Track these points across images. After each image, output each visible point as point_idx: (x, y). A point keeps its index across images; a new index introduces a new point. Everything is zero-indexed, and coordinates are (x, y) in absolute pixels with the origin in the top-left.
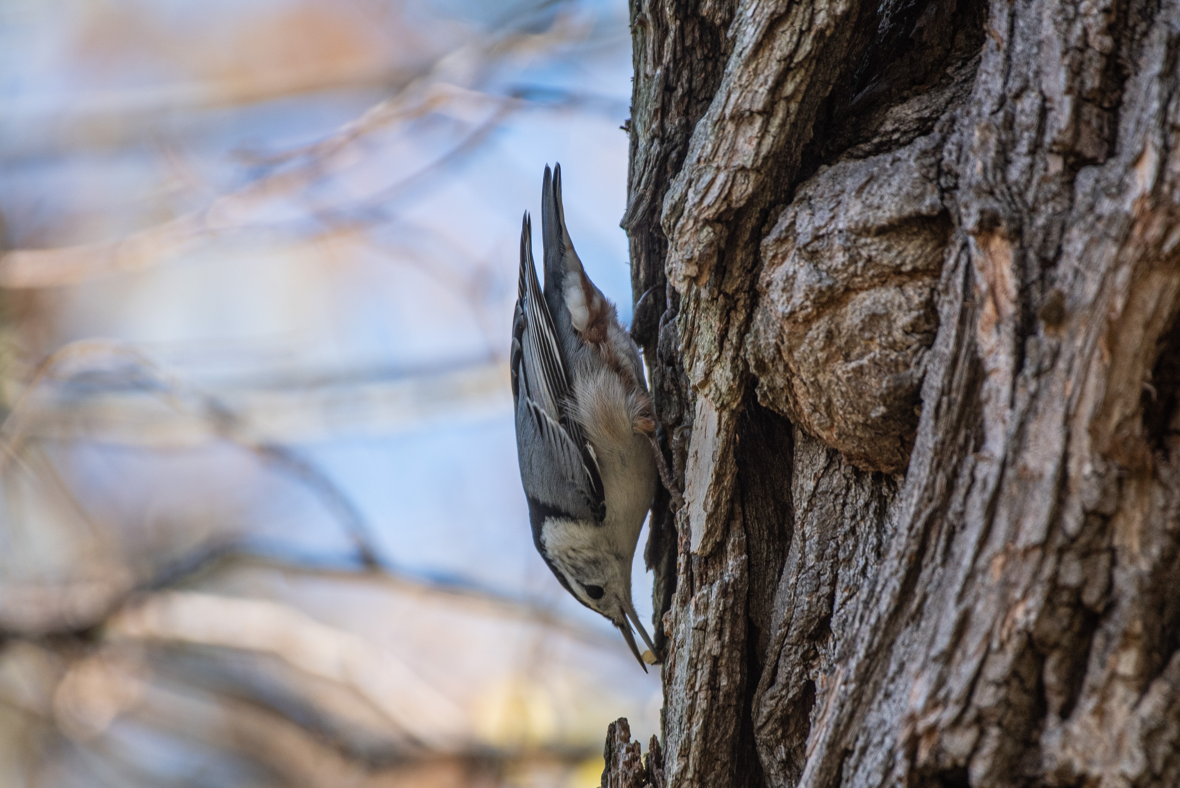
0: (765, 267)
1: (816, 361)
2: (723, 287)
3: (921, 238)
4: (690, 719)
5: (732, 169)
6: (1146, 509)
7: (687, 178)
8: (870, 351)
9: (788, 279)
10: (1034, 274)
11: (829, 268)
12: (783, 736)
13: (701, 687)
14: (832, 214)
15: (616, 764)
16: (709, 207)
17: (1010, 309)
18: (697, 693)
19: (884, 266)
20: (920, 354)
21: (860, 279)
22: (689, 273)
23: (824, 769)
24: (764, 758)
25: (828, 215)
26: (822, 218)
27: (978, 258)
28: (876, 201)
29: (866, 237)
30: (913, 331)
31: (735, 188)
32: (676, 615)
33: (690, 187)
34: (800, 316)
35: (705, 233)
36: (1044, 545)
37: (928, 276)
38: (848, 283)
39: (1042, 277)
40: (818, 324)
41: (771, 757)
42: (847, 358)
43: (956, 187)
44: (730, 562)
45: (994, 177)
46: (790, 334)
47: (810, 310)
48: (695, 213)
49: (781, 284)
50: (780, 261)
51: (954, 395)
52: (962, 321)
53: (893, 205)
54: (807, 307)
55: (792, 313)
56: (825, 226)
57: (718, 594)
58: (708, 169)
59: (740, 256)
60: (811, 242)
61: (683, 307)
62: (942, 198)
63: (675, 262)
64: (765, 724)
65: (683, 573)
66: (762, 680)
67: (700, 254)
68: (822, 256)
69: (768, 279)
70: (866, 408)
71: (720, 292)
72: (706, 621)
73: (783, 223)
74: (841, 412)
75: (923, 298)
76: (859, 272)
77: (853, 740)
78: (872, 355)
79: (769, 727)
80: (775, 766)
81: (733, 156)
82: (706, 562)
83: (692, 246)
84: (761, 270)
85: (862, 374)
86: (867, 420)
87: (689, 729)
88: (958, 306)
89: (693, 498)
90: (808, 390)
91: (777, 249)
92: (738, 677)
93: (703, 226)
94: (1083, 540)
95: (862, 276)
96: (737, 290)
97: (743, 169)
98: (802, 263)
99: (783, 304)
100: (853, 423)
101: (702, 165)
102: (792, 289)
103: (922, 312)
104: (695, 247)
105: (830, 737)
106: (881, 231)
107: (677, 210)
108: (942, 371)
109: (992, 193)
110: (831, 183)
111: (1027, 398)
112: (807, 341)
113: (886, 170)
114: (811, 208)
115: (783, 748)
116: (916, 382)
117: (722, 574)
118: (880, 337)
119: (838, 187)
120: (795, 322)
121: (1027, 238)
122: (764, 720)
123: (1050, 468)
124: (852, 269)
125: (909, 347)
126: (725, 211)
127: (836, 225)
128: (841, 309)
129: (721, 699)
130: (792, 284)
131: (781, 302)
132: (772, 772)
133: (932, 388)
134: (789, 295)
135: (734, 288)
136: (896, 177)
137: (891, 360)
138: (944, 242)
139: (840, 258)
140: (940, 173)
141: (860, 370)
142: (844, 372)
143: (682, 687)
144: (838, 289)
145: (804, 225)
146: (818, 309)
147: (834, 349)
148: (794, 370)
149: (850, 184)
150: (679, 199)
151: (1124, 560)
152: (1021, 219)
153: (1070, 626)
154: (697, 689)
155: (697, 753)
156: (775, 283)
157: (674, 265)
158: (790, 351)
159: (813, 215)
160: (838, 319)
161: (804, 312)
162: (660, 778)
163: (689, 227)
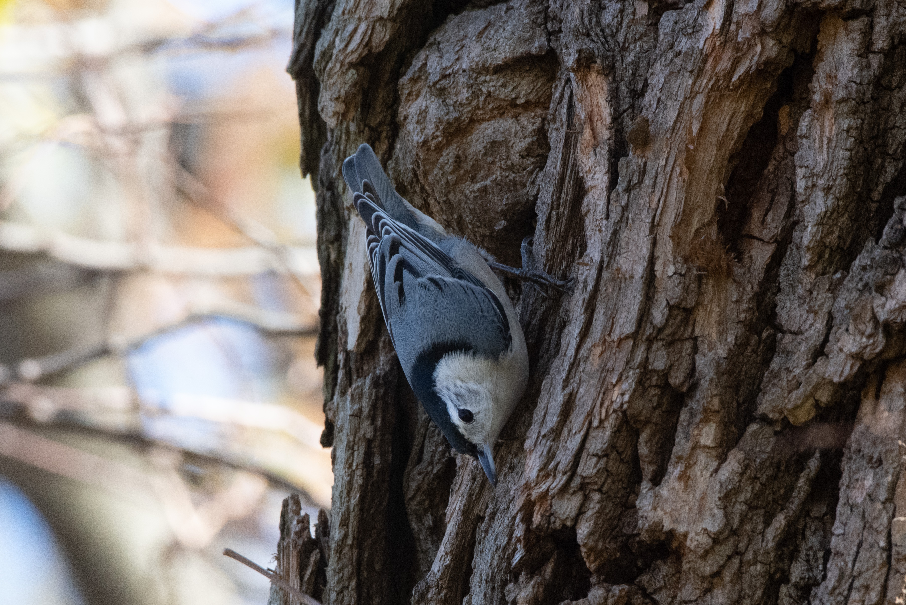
0: (402, 104)
1: (448, 182)
2: (368, 121)
3: (533, 75)
4: (349, 494)
5: (371, 20)
6: (723, 303)
7: (334, 28)
8: (493, 174)
9: (421, 113)
10: (626, 104)
11: (456, 102)
12: (431, 506)
13: (357, 465)
14: (457, 56)
15: (289, 534)
16: (352, 52)
17: (605, 134)
18: (354, 471)
19: (502, 100)
20: (534, 175)
21: (482, 112)
22: (337, 110)
23: (460, 533)
24: (414, 525)
25: (453, 58)
26: (449, 60)
27: (578, 91)
28: (493, 44)
29: (486, 76)
30: (528, 155)
31: (375, 35)
32: (338, 405)
33: (337, 35)
34: (433, 144)
35: (350, 74)
36: (635, 336)
37: (539, 108)
38: (472, 115)
39: (632, 106)
40: (447, 151)
41: (420, 524)
42: (473, 180)
43: (560, 31)
44: (382, 358)
45: (590, 21)
46: (424, 160)
47: (440, 139)
48: (341, 58)
49: (416, 118)
50: (415, 97)
51: (561, 209)
52: (567, 146)
53: (507, 47)
54: (438, 137)
55: (425, 142)
56: (451, 66)
57: (371, 385)
58: (352, 20)
59: (381, 93)
60: (440, 80)
61: (337, 139)
62: (549, 41)
63: (326, 101)
64: (414, 496)
65: (343, 368)
66: (411, 458)
67: (346, 93)
68: (449, 93)
69: (405, 113)
70: (491, 222)
71: (366, 126)
72: (360, 409)
73: (417, 64)
74: (470, 226)
75: (535, 127)
76: (481, 106)
77: (484, 508)
78: (494, 176)
79: (418, 499)
80: (424, 531)
81: (372, 7)
82: (362, 358)
83: (339, 86)
84: (399, 105)
85: (486, 193)
86: (493, 233)
87: (348, 502)
88: (563, 133)
89: (349, 304)
90: (442, 208)
91: (412, 87)
92: (390, 457)
93: (348, 69)
94: (668, 331)
95: (483, 108)
96: (380, 124)
97: (381, 19)
98: (433, 100)
99: (418, 134)
100: (481, 236)
101: (347, 16)
102: (424, 122)
103: (535, 138)
104: (341, 87)
105: (465, 506)
106: (498, 70)
107: (327, 55)
108: (551, 189)
109: (588, 35)
110: (456, 30)
111: (619, 210)
112: (439, 166)
113: (501, 17)
114: (439, 52)
115: (430, 517)
116: (531, 198)
117: (375, 368)
118: (500, 161)
119: (462, 33)
120: (428, 150)
121: (619, 73)
122: (413, 493)
123: (640, 270)
124: (474, 103)
125: (525, 169)
126: (367, 56)
127: (461, 66)
128: (467, 138)
129: (375, 475)
130: (425, 117)
131: (416, 132)
132: (421, 537)
133: (543, 203)
134: (422, 126)
135: (377, 122)
136: (509, 23)
137: (510, 181)
138: (552, 78)
139: (464, 94)
140: (546, 18)
141: (484, 190)
142: (471, 192)
143: (342, 466)
144: (464, 120)
145: (434, 67)
146: (447, 138)
147: (462, 172)
148: (430, 192)
149: (472, 29)
150: (328, 46)
151: (704, 347)
152: (613, 56)
153: (659, 405)
154: (354, 467)
155: (355, 522)
156: (410, 117)
157: (325, 103)
158: (426, 175)
159: (441, 57)
160: (464, 146)
161: (435, 141)
162: (326, 545)
163: (336, 70)
